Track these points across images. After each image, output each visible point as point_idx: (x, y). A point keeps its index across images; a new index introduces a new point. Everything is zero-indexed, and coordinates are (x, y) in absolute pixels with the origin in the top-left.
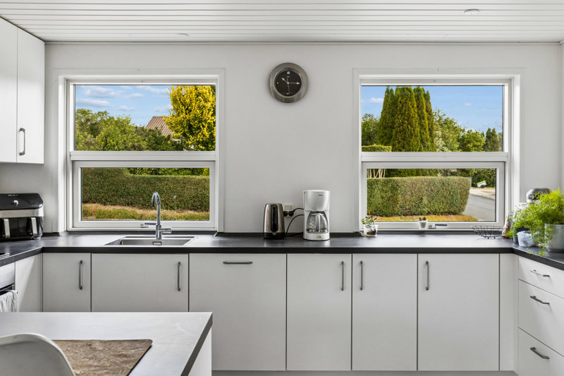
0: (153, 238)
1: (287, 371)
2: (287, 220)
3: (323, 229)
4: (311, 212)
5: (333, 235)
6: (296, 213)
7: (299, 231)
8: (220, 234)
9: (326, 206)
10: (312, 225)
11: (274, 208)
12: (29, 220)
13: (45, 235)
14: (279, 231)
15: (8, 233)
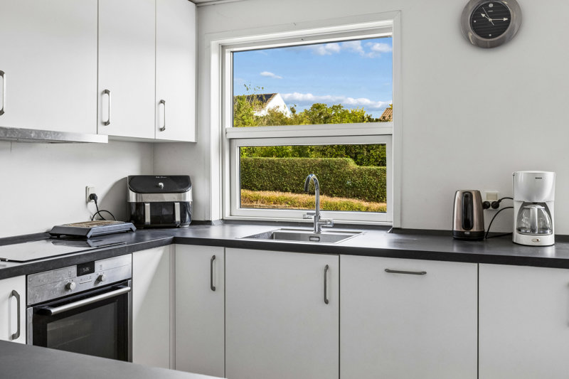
0: (310, 231)
2: (488, 215)
3: (544, 230)
4: (525, 204)
5: (560, 239)
6: (502, 205)
7: (507, 231)
8: (396, 231)
9: (548, 195)
10: (525, 223)
11: (467, 197)
12: (172, 204)
13: (194, 223)
14: (475, 229)
15: (148, 220)
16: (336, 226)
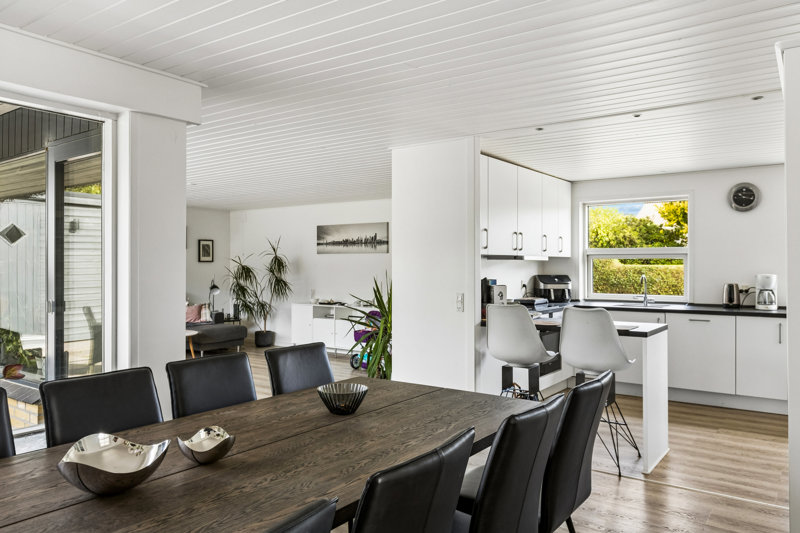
0: (642, 305)
1: (736, 395)
2: (742, 296)
3: (771, 303)
4: (761, 290)
6: (750, 291)
7: (752, 304)
8: (690, 304)
9: (774, 285)
10: (761, 299)
11: (731, 287)
12: (564, 290)
13: (572, 301)
14: (735, 302)
15: (553, 298)
16: (656, 302)
